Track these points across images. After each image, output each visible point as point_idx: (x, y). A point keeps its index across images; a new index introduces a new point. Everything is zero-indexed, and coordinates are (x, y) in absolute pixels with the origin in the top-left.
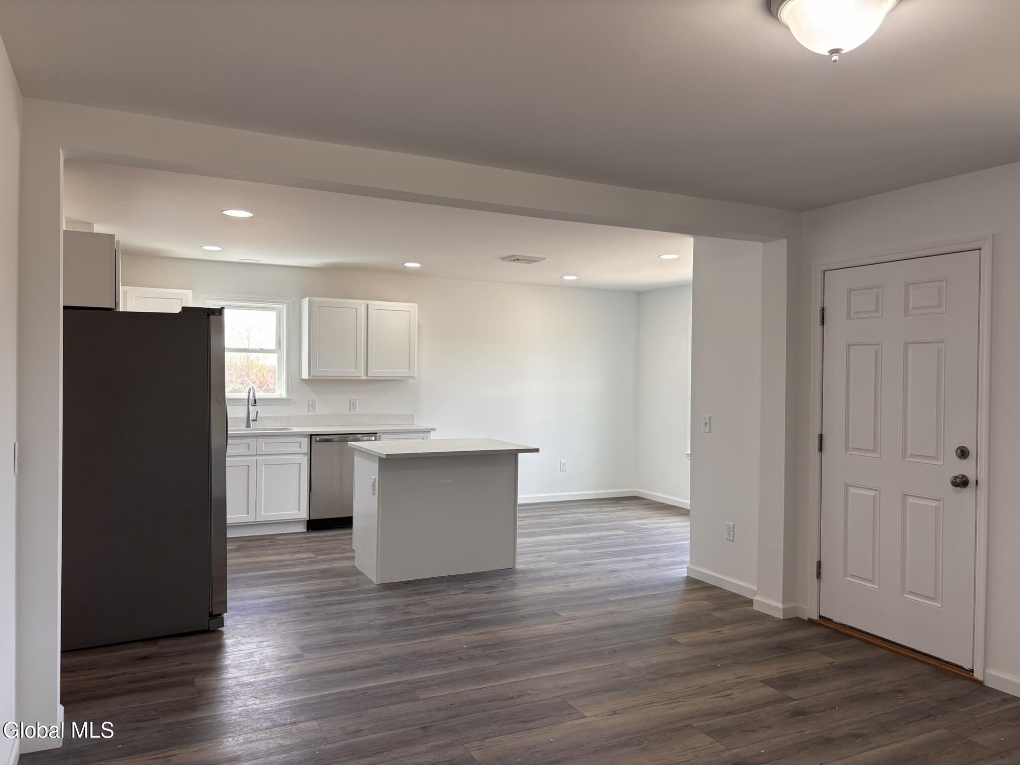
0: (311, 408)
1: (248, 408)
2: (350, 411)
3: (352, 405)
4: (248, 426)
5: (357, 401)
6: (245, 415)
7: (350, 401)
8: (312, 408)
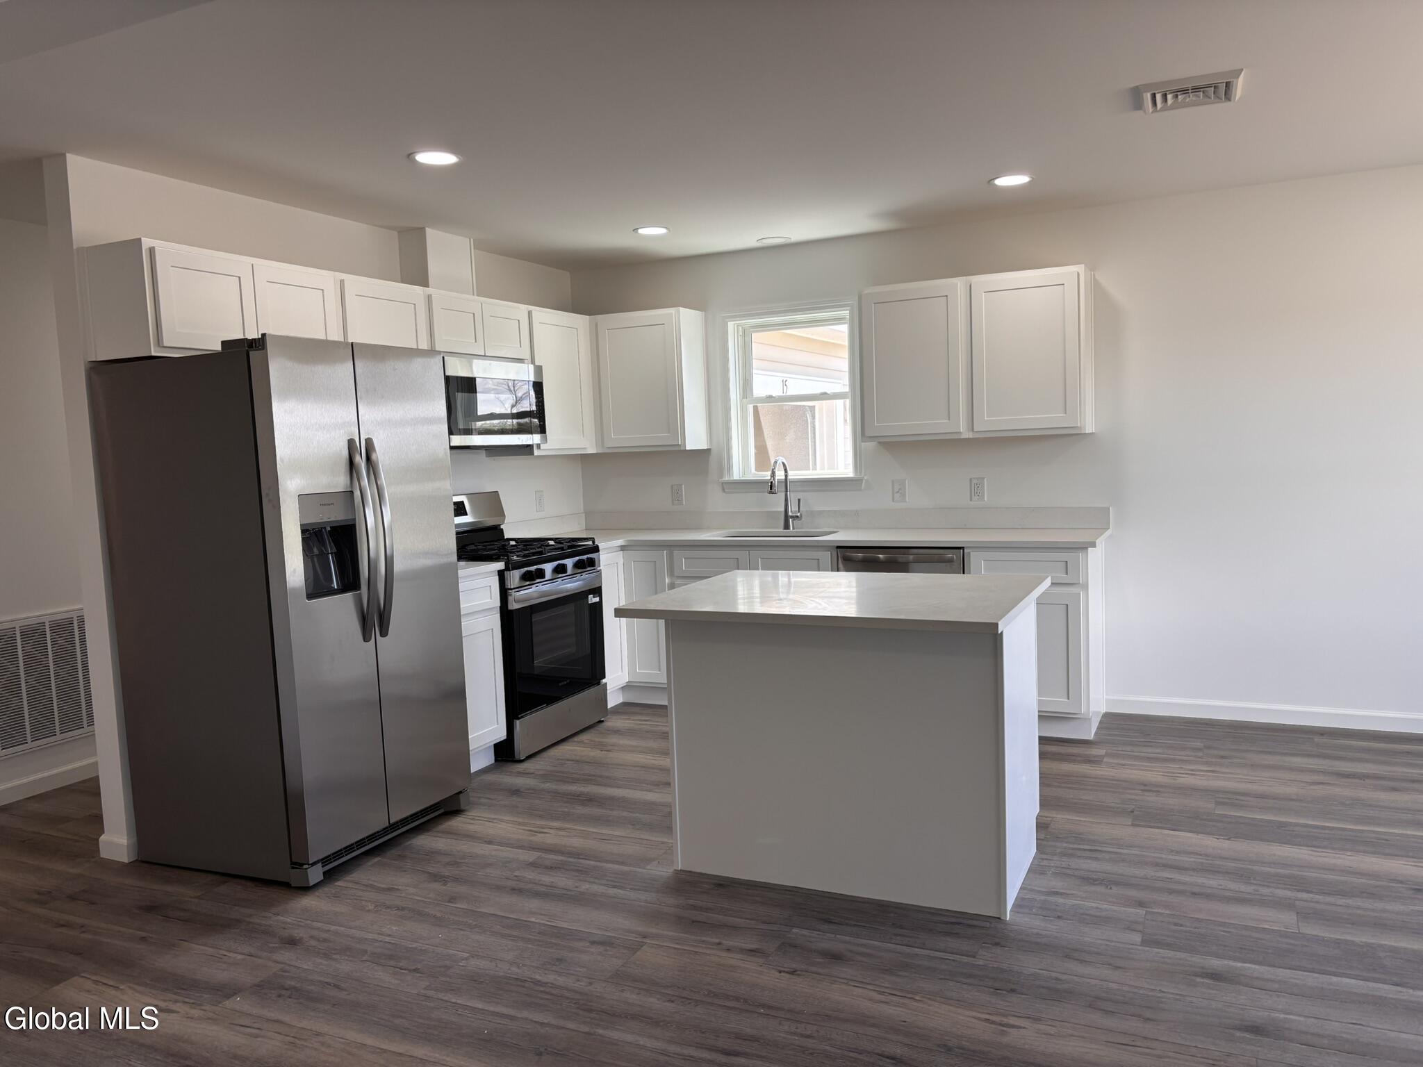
0: (897, 496)
1: (786, 495)
2: (971, 500)
3: (976, 488)
4: (787, 527)
5: (985, 480)
6: (782, 509)
7: (971, 480)
8: (898, 494)
